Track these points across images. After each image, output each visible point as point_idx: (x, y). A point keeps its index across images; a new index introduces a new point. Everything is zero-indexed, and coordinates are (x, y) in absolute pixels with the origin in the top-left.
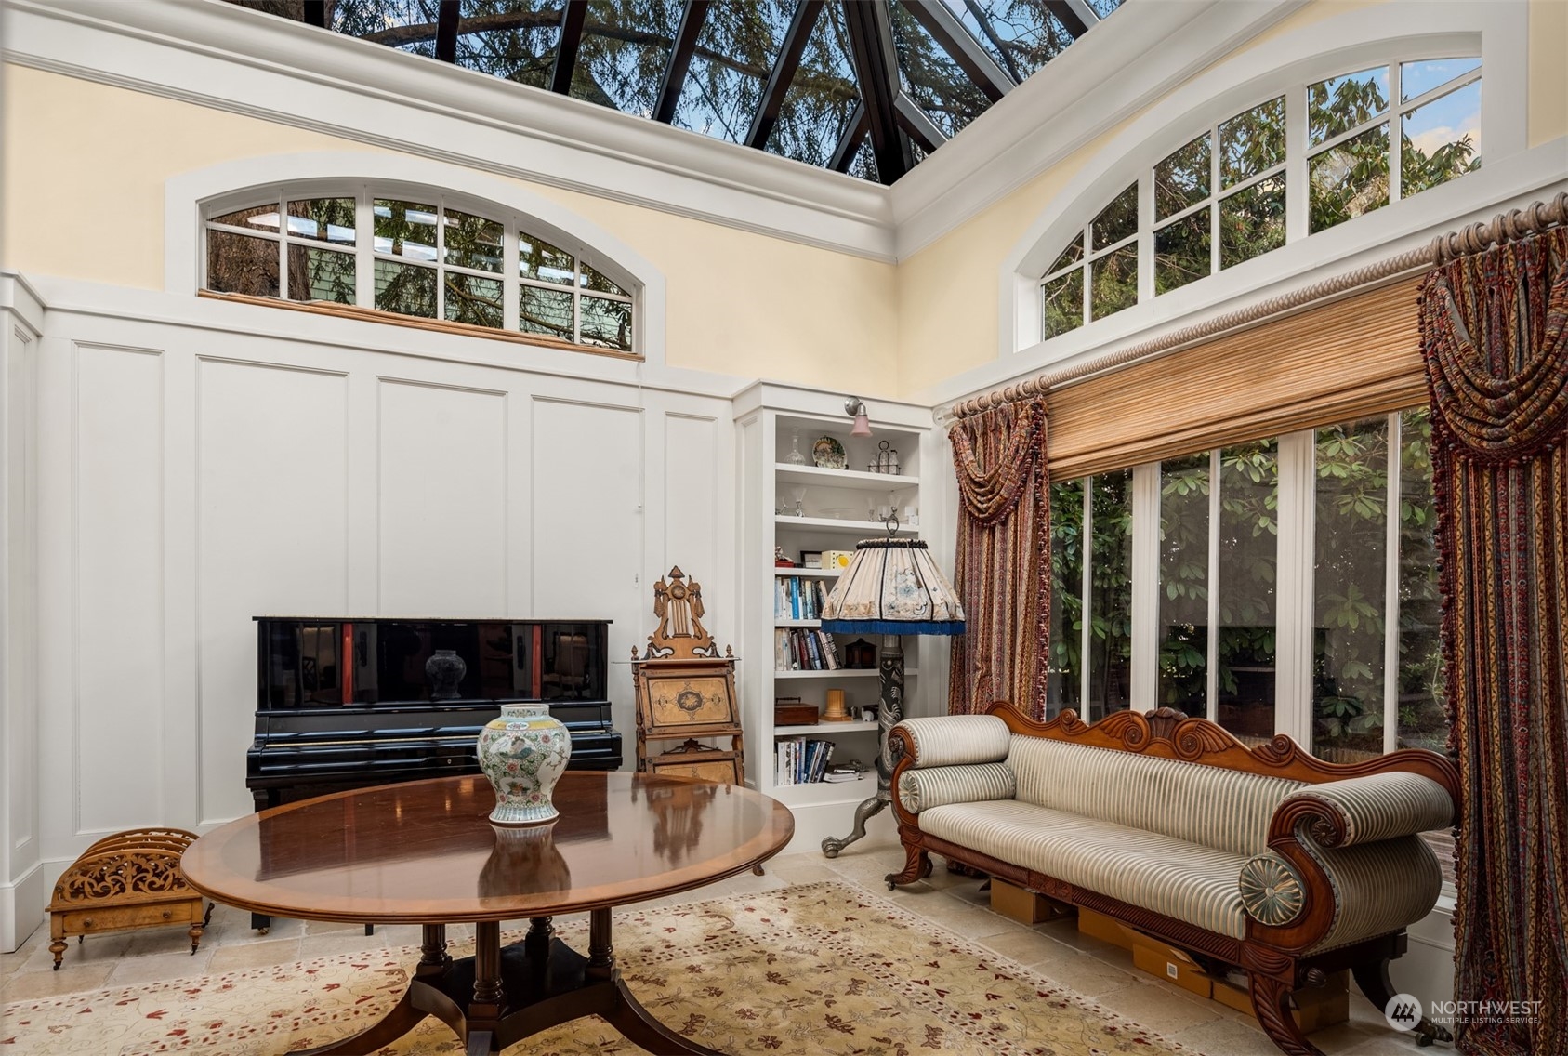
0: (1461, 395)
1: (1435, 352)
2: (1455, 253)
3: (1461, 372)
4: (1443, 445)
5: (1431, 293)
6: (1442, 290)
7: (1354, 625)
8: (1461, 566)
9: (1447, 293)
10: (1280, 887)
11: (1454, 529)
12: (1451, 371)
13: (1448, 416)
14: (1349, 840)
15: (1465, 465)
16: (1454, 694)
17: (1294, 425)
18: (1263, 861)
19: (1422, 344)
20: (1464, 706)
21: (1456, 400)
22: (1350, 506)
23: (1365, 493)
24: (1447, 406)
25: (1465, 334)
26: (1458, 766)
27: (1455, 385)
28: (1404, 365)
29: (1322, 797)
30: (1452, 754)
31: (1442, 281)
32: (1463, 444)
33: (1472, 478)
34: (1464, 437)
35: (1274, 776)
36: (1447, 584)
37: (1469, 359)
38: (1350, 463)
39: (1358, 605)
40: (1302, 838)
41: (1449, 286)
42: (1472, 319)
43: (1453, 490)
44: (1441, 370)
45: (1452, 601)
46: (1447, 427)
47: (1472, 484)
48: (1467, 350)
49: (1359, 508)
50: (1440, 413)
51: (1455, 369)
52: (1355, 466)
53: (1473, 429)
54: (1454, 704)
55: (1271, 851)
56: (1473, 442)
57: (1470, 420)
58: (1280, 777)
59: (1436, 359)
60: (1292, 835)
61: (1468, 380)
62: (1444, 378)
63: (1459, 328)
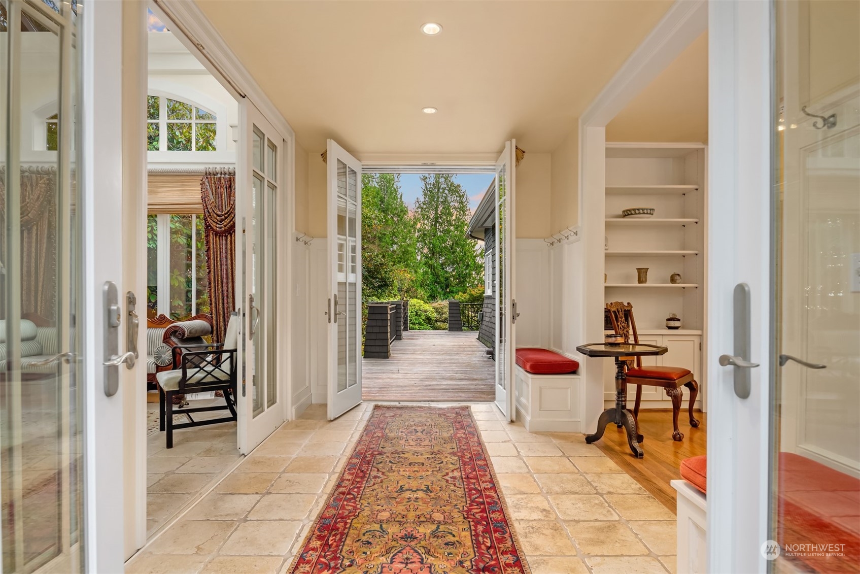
0: (211, 214)
1: (205, 200)
2: (210, 174)
3: (211, 208)
4: (207, 227)
5: (204, 183)
6: (207, 183)
7: (177, 285)
8: (212, 261)
9: (208, 185)
10: (167, 354)
11: (210, 251)
12: (209, 207)
13: (209, 219)
14: (186, 336)
15: (213, 233)
16: (211, 297)
17: (164, 212)
18: (161, 347)
19: (202, 197)
20: (213, 300)
21: (210, 215)
22: (176, 239)
23: (181, 235)
24: (208, 217)
25: (212, 197)
26: (212, 317)
27: (210, 211)
28: (197, 201)
29: (178, 325)
30: (211, 314)
31: (207, 180)
32: (212, 228)
33: (214, 237)
34: (212, 226)
35: (159, 327)
36: (209, 266)
37: (213, 205)
38: (176, 223)
39: (177, 277)
40: (173, 338)
41: (208, 182)
42: (214, 193)
43: (210, 240)
44: (207, 206)
45: (210, 272)
46: (208, 222)
47: (215, 239)
48: (213, 202)
49: (179, 240)
50: (206, 218)
51: (210, 207)
52: (177, 224)
53: (215, 224)
54: (211, 300)
55: (164, 344)
56: (215, 228)
57: (214, 221)
58: (161, 328)
59: (205, 202)
60: (170, 337)
61: (213, 211)
62: (207, 208)
63: (211, 195)
